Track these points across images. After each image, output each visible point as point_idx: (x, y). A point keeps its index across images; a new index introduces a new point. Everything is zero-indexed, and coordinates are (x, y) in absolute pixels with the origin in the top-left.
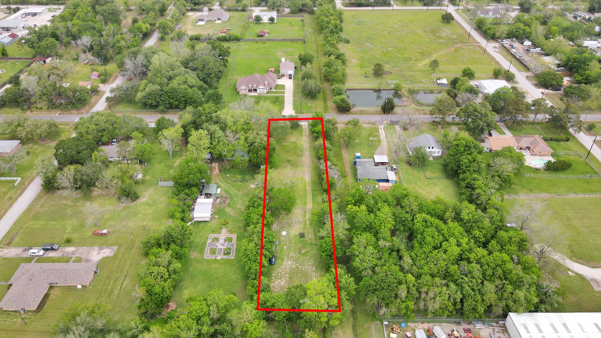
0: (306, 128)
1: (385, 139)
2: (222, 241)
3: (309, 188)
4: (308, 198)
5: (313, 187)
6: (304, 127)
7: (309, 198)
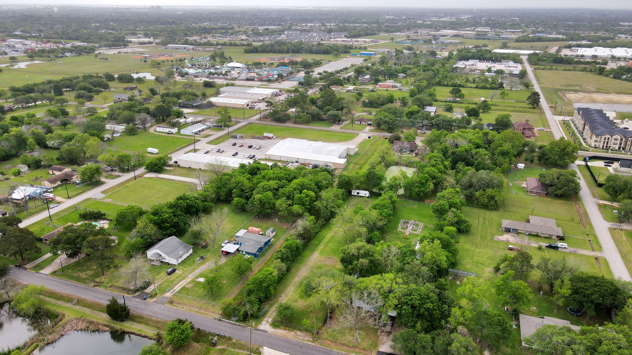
0: (270, 317)
1: (191, 275)
2: (410, 228)
3: (321, 247)
4: (327, 240)
5: (316, 247)
6: (270, 320)
7: (325, 240)
